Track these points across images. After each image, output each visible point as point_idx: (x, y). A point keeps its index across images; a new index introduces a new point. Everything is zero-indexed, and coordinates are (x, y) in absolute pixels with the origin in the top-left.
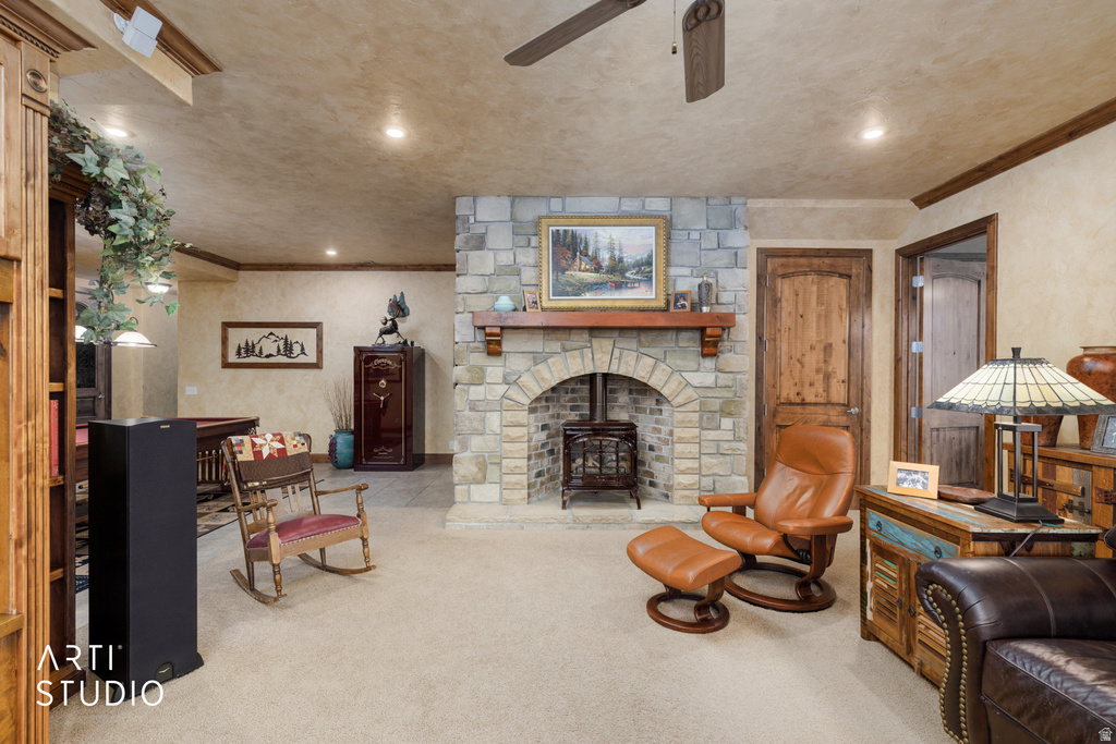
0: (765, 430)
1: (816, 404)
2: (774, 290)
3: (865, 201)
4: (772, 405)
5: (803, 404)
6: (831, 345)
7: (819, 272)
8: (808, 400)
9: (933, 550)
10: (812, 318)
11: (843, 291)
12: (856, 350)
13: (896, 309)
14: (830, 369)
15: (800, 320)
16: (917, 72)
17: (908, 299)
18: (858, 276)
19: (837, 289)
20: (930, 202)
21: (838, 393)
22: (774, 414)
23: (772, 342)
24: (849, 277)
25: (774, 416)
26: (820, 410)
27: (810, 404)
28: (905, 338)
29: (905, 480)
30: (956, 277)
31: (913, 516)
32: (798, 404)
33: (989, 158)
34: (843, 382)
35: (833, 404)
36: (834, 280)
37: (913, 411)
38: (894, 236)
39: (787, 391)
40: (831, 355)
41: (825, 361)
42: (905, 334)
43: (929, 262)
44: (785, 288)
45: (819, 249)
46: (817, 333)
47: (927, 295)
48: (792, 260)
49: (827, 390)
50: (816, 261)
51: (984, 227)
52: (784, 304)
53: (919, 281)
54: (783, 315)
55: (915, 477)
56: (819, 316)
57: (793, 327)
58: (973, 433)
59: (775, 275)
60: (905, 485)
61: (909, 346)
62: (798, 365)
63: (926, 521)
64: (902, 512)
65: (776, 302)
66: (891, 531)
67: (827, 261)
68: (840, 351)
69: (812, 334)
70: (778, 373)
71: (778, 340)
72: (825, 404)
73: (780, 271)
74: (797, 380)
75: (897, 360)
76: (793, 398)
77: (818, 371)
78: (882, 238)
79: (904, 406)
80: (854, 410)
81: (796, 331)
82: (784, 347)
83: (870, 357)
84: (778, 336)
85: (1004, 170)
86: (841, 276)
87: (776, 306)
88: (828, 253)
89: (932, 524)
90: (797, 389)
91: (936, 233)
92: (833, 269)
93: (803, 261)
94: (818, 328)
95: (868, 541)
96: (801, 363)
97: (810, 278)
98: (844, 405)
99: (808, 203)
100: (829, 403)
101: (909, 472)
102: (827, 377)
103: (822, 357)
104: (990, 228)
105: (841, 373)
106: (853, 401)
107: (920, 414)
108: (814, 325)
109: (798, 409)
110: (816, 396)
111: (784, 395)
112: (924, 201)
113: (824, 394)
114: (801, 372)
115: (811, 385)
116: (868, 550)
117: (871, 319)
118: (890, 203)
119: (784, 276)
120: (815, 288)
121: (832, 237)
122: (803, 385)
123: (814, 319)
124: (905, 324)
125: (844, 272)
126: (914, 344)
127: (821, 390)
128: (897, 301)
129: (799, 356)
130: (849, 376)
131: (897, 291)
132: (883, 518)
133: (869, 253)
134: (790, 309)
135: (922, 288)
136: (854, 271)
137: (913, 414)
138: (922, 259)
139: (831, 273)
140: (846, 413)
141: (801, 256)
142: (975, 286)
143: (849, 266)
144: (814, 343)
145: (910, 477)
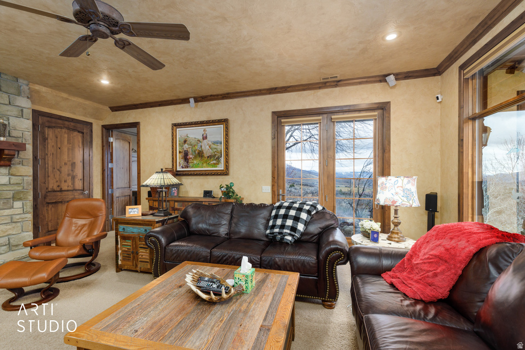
0: (39, 206)
1: (68, 191)
2: (43, 133)
3: (91, 102)
4: (44, 192)
5: (61, 191)
6: (75, 163)
7: (68, 128)
8: (64, 189)
9: (144, 230)
10: (65, 150)
11: (80, 139)
12: (86, 165)
13: (103, 150)
14: (75, 174)
15: (59, 150)
16: (127, 71)
17: (107, 147)
18: (87, 133)
19: (78, 137)
20: (116, 111)
21: (79, 185)
22: (45, 197)
23: (43, 160)
24: (83, 133)
25: (45, 198)
26: (70, 193)
27: (65, 191)
28: (106, 162)
29: (131, 212)
30: (123, 140)
31: (137, 222)
32: (58, 191)
33: (138, 103)
34: (81, 180)
35: (76, 190)
36: (76, 133)
37: (110, 190)
38: (101, 119)
39: (52, 185)
40: (75, 168)
41: (72, 170)
42: (106, 160)
43: (115, 132)
44: (50, 133)
45: (68, 118)
46: (68, 157)
47: (114, 145)
48: (54, 120)
49: (73, 184)
50: (67, 123)
51: (136, 125)
52: (49, 141)
53: (111, 140)
54: (49, 147)
55: (134, 210)
56: (68, 149)
57: (55, 153)
58: (129, 197)
59: (43, 125)
60: (132, 213)
61: (108, 165)
62: (58, 172)
63: (142, 222)
64: (133, 222)
65: (45, 139)
66: (129, 230)
67: (72, 124)
68: (79, 166)
69: (65, 157)
70: (46, 176)
71: (47, 159)
72: (72, 190)
73: (47, 124)
74: (58, 180)
75: (103, 170)
76: (56, 188)
77: (69, 175)
78: (96, 119)
79: (106, 189)
80: (86, 192)
81: (57, 155)
82: (50, 163)
83: (92, 169)
84: (47, 157)
85: (142, 108)
86: (79, 132)
87: (45, 142)
88: (73, 120)
89: (144, 222)
90: (58, 184)
91: (119, 123)
92: (75, 128)
93: (60, 121)
94: (68, 155)
95: (119, 236)
96: (59, 171)
97: (64, 130)
98: (81, 190)
99: (65, 95)
100: (74, 190)
101: (132, 209)
102: (73, 178)
103: (70, 168)
104: (138, 126)
105: (80, 176)
106: (85, 188)
107: (112, 191)
108: (66, 153)
109: (59, 194)
110: (68, 187)
111: (50, 187)
112: (115, 109)
113: (72, 186)
114: (60, 175)
115: (65, 181)
116: (119, 239)
117: (92, 152)
118: (101, 106)
119: (49, 127)
120: (66, 136)
121: (75, 114)
122: (61, 182)
123: (66, 150)
124: (106, 156)
125: (80, 130)
126: (110, 164)
127: (70, 184)
128: (103, 146)
129: (58, 168)
130: (83, 177)
131: (103, 142)
132: (125, 226)
133: (91, 124)
134: (53, 144)
135: (112, 142)
136: (85, 131)
137: (110, 192)
138: (112, 131)
139: (74, 130)
140: (82, 194)
141: (58, 119)
142: (128, 144)
143: (82, 128)
144: (66, 162)
145: (133, 211)
